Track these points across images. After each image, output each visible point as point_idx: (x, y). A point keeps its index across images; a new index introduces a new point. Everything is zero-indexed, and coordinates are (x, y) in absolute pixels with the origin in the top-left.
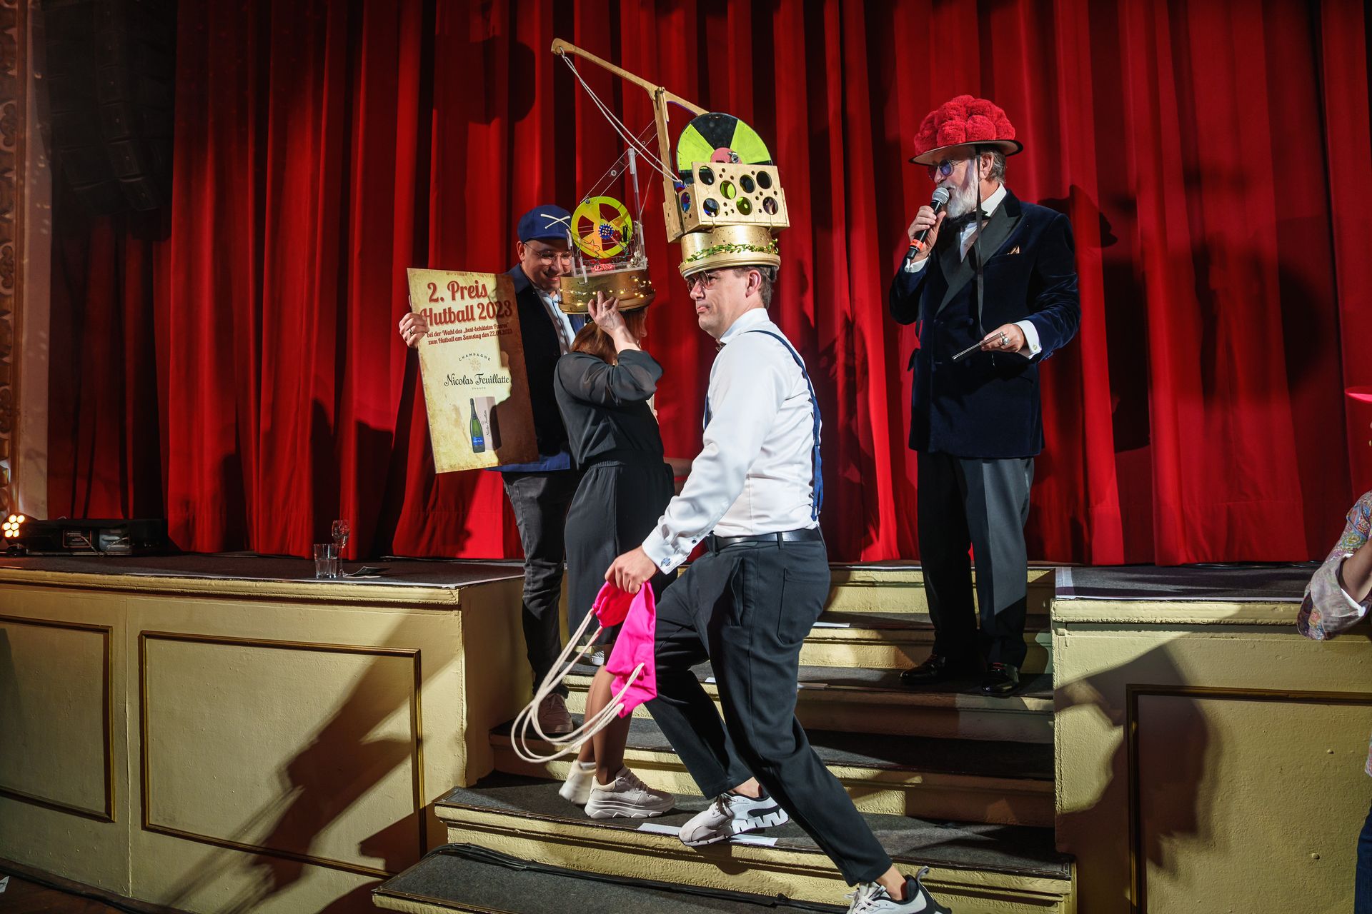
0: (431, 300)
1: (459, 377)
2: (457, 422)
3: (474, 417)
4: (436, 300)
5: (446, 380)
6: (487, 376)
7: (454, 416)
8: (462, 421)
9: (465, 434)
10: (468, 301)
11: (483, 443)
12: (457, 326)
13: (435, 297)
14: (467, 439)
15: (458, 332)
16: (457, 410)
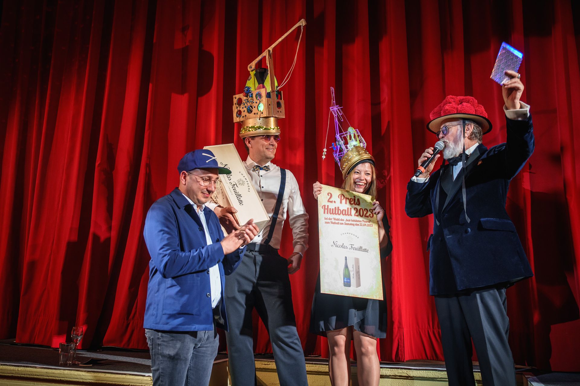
1: (340, 243)
2: (336, 268)
3: (346, 267)
5: (333, 244)
6: (356, 246)
7: (334, 264)
8: (339, 268)
9: (340, 275)
11: (350, 282)
12: (341, 217)
13: (331, 200)
14: (341, 278)
15: (342, 220)
16: (336, 261)
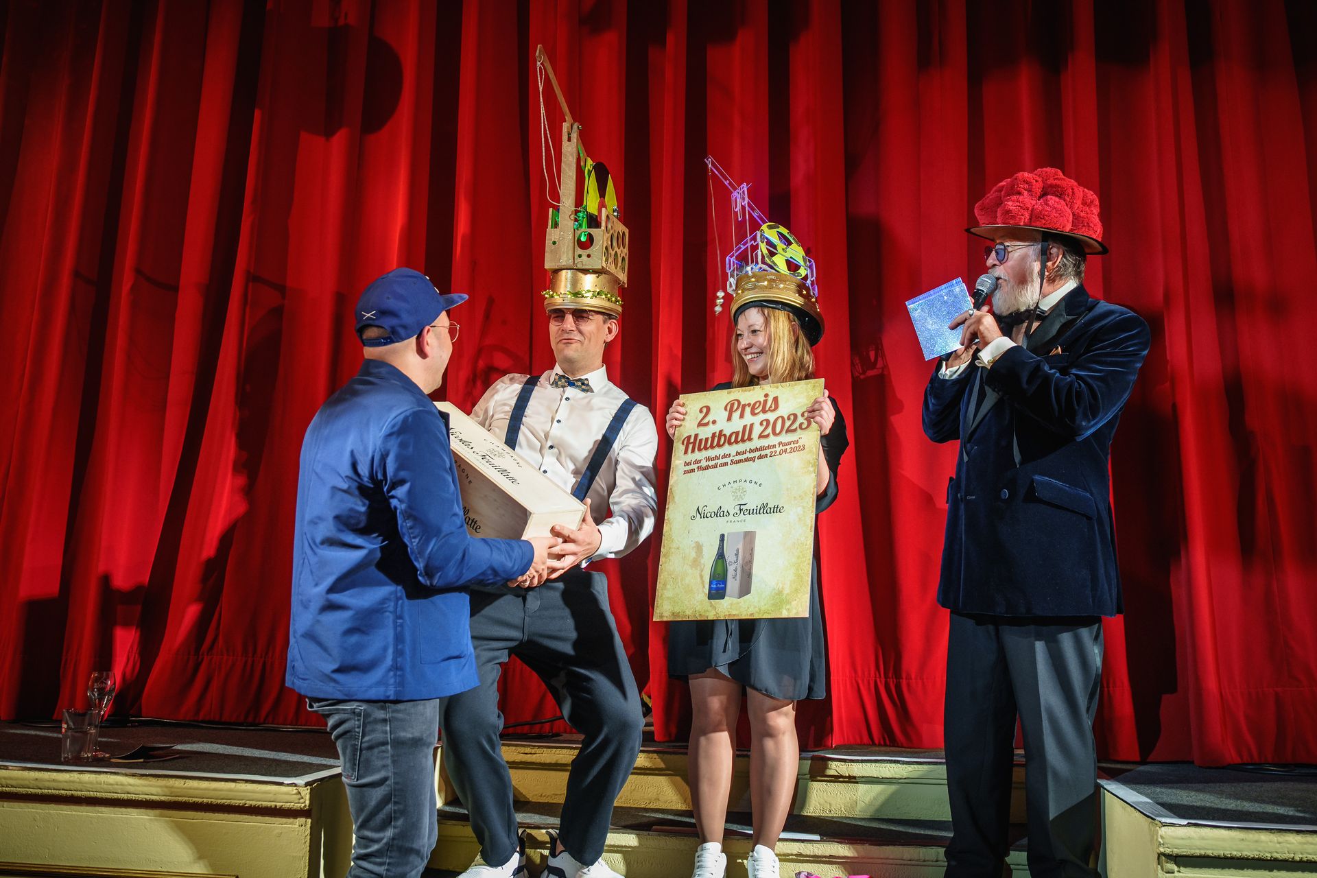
0: (700, 425)
1: (713, 508)
2: (696, 563)
3: (721, 555)
4: (707, 424)
5: (694, 513)
6: (753, 506)
7: (693, 554)
8: (702, 562)
9: (701, 577)
10: (749, 419)
11: (724, 589)
12: (727, 449)
13: (705, 421)
14: (703, 582)
15: (725, 456)
16: (699, 548)
